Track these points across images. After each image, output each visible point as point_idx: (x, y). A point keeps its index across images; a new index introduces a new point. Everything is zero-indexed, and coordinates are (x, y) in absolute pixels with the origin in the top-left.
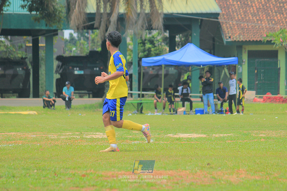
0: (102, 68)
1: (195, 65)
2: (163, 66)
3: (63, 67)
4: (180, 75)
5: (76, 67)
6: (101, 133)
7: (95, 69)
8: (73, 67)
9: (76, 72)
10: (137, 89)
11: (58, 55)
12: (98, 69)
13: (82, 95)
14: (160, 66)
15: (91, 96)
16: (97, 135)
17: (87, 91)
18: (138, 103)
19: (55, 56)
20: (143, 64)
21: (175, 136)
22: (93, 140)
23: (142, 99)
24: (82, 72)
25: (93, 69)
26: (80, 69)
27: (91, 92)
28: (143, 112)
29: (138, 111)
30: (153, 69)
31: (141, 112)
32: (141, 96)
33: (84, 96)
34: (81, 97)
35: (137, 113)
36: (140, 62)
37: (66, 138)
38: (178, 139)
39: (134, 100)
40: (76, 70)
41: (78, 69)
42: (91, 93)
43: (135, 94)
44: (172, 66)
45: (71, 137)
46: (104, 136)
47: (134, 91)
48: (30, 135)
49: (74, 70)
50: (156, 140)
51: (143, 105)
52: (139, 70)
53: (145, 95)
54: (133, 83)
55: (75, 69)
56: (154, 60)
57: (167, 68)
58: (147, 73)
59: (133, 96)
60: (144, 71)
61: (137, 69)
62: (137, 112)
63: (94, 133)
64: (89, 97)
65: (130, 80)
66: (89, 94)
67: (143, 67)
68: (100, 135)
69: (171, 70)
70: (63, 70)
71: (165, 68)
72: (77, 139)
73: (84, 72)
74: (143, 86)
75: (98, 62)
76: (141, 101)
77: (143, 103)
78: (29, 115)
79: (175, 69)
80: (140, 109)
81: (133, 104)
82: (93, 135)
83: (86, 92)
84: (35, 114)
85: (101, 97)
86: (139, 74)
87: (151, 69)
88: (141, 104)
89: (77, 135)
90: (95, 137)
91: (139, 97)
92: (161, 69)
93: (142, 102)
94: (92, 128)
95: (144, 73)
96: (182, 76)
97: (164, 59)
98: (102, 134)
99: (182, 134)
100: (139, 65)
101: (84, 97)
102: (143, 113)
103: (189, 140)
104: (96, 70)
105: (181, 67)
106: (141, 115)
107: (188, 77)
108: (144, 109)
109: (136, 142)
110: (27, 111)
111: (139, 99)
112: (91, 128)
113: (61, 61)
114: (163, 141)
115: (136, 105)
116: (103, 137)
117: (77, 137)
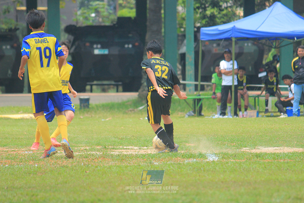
0: (137, 44)
1: (285, 38)
2: (234, 39)
3: (76, 43)
4: (261, 54)
5: (97, 43)
6: (136, 146)
7: (126, 46)
8: (92, 43)
9: (96, 52)
10: (193, 77)
11: (68, 24)
12: (130, 46)
13: (106, 87)
14: (228, 39)
15: (121, 88)
16: (129, 151)
17: (115, 81)
18: (194, 100)
19: (63, 26)
20: (202, 38)
21: (254, 151)
22: (122, 158)
23: (201, 93)
24: (106, 52)
25: (124, 47)
26: (103, 47)
27: (120, 83)
28: (203, 113)
29: (194, 112)
30: (218, 45)
31: (200, 114)
32: (199, 88)
33: (109, 88)
34: (104, 91)
35: (193, 116)
36: (198, 34)
37: (80, 155)
38: (258, 156)
39: (188, 95)
40: (97, 48)
41: (99, 46)
42: (120, 85)
43: (190, 85)
44: (247, 39)
45: (89, 153)
46: (141, 151)
47: (188, 81)
48: (23, 151)
49: (94, 49)
50: (223, 158)
51: (203, 102)
52: (195, 48)
53: (205, 86)
54: (187, 68)
55: (95, 46)
56: (219, 31)
57: (240, 43)
58: (209, 51)
59: (187, 88)
60: (203, 48)
61: (193, 45)
62: (193, 114)
63: (125, 147)
64: (117, 91)
65: (182, 62)
66: (117, 86)
67: (202, 41)
68: (134, 149)
69: (248, 45)
70: (76, 49)
71: (236, 43)
72: (97, 156)
73: (109, 51)
74: (202, 73)
75: (130, 35)
76: (199, 95)
77: (203, 99)
78: (22, 119)
79: (254, 44)
80: (197, 108)
81: (187, 101)
82: (122, 150)
83: (113, 83)
84: (31, 118)
85: (136, 90)
86: (197, 53)
87: (215, 45)
88: (199, 100)
89: (98, 150)
90: (125, 153)
91: (196, 89)
92: (231, 44)
93: (201, 97)
94: (122, 139)
95: (203, 52)
96: (265, 56)
97: (234, 29)
98: (137, 148)
99: (265, 148)
100: (196, 39)
101: (110, 91)
102: (203, 115)
103: (276, 156)
104: (128, 47)
105: (264, 41)
106: (199, 119)
107: (274, 57)
108: (204, 108)
109: (191, 160)
110: (19, 114)
111: (195, 93)
112: (120, 139)
113: (72, 34)
114: (235, 159)
115: (191, 103)
116: (139, 153)
117: (98, 153)
